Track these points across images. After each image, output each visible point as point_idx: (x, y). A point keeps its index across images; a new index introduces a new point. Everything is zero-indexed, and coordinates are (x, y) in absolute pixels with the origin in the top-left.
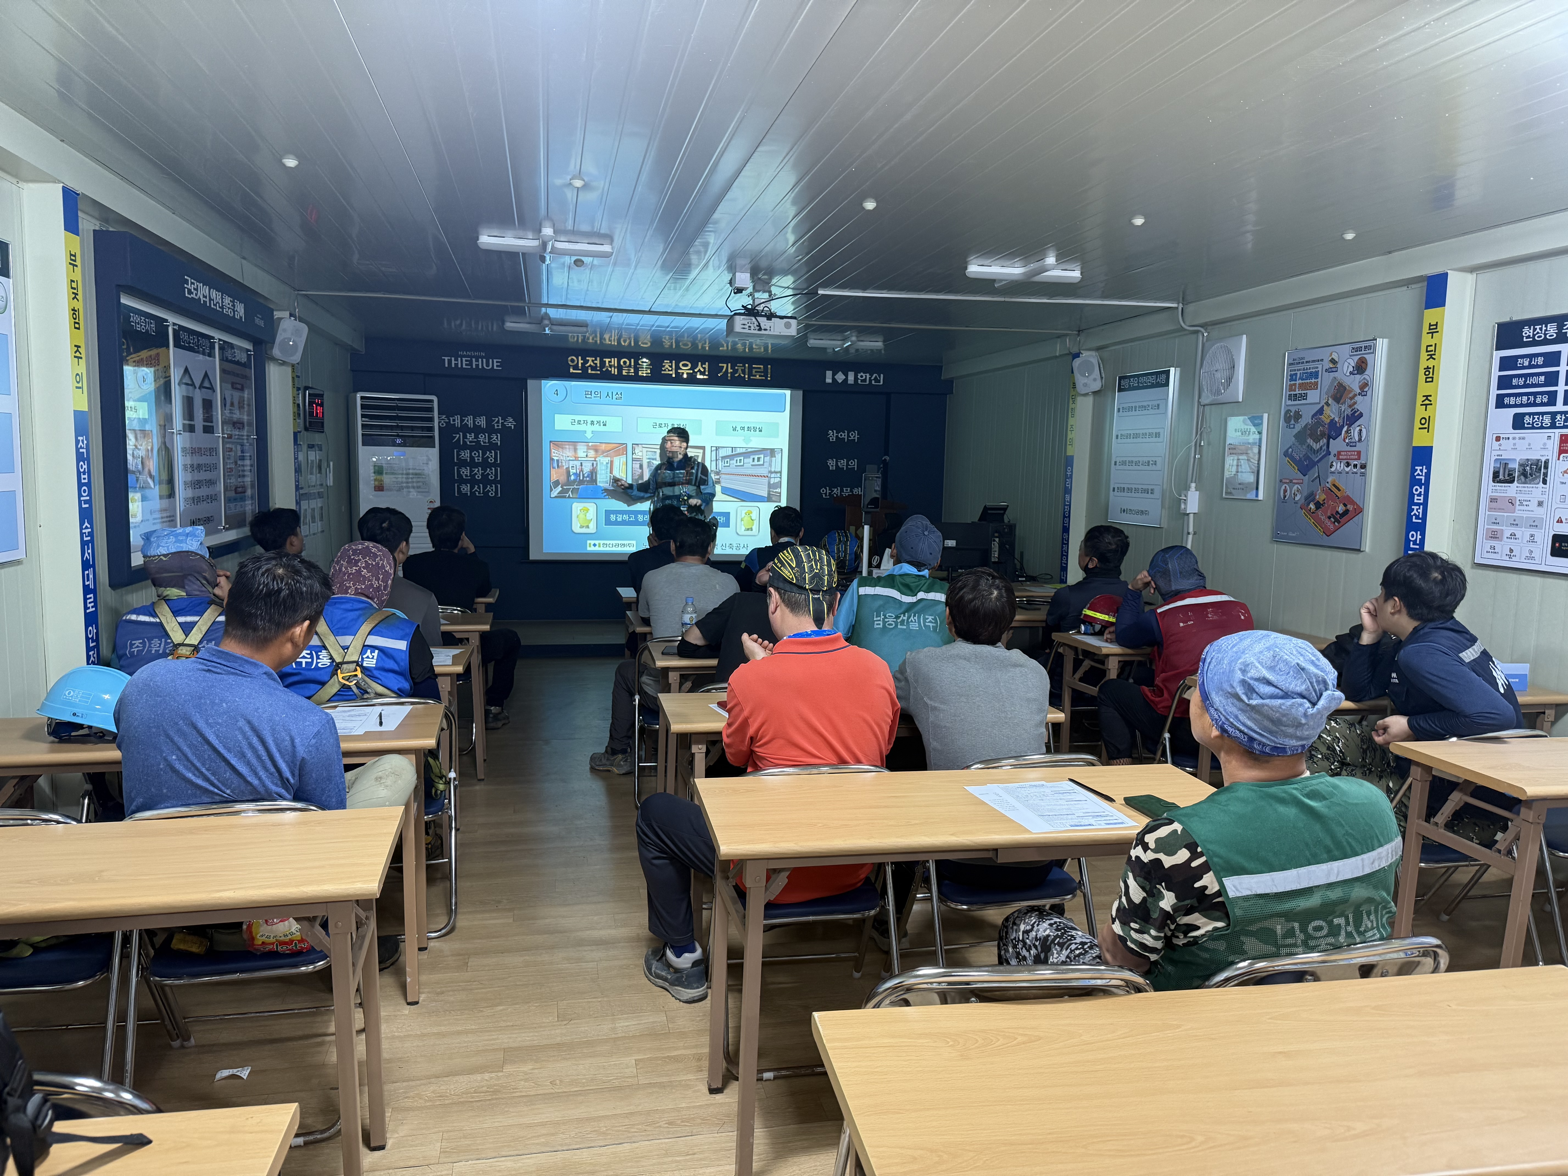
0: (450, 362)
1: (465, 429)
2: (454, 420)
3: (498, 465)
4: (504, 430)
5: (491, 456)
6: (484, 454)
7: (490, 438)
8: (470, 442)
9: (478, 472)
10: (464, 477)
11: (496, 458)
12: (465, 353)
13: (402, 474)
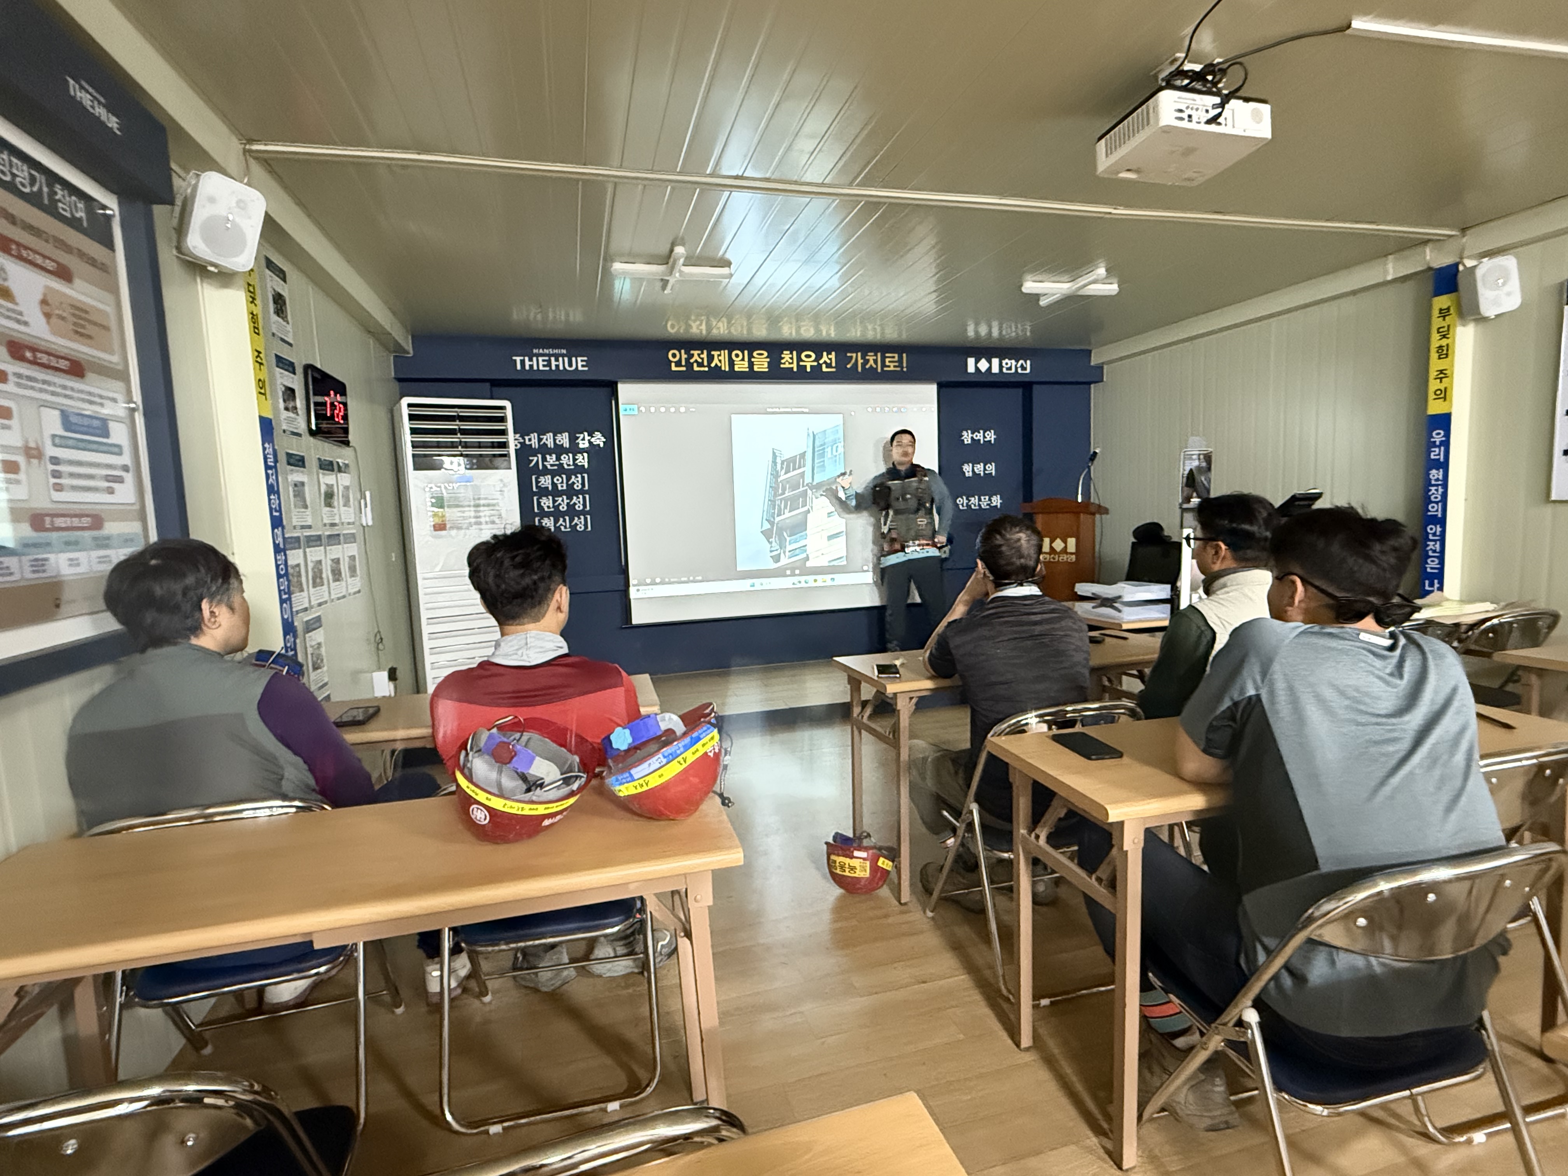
0: (523, 363)
1: (544, 450)
2: (530, 440)
3: (586, 492)
4: (592, 450)
5: (577, 481)
6: (568, 479)
7: (575, 460)
8: (552, 465)
9: (563, 503)
10: (546, 509)
11: (583, 484)
12: (541, 351)
13: (469, 506)
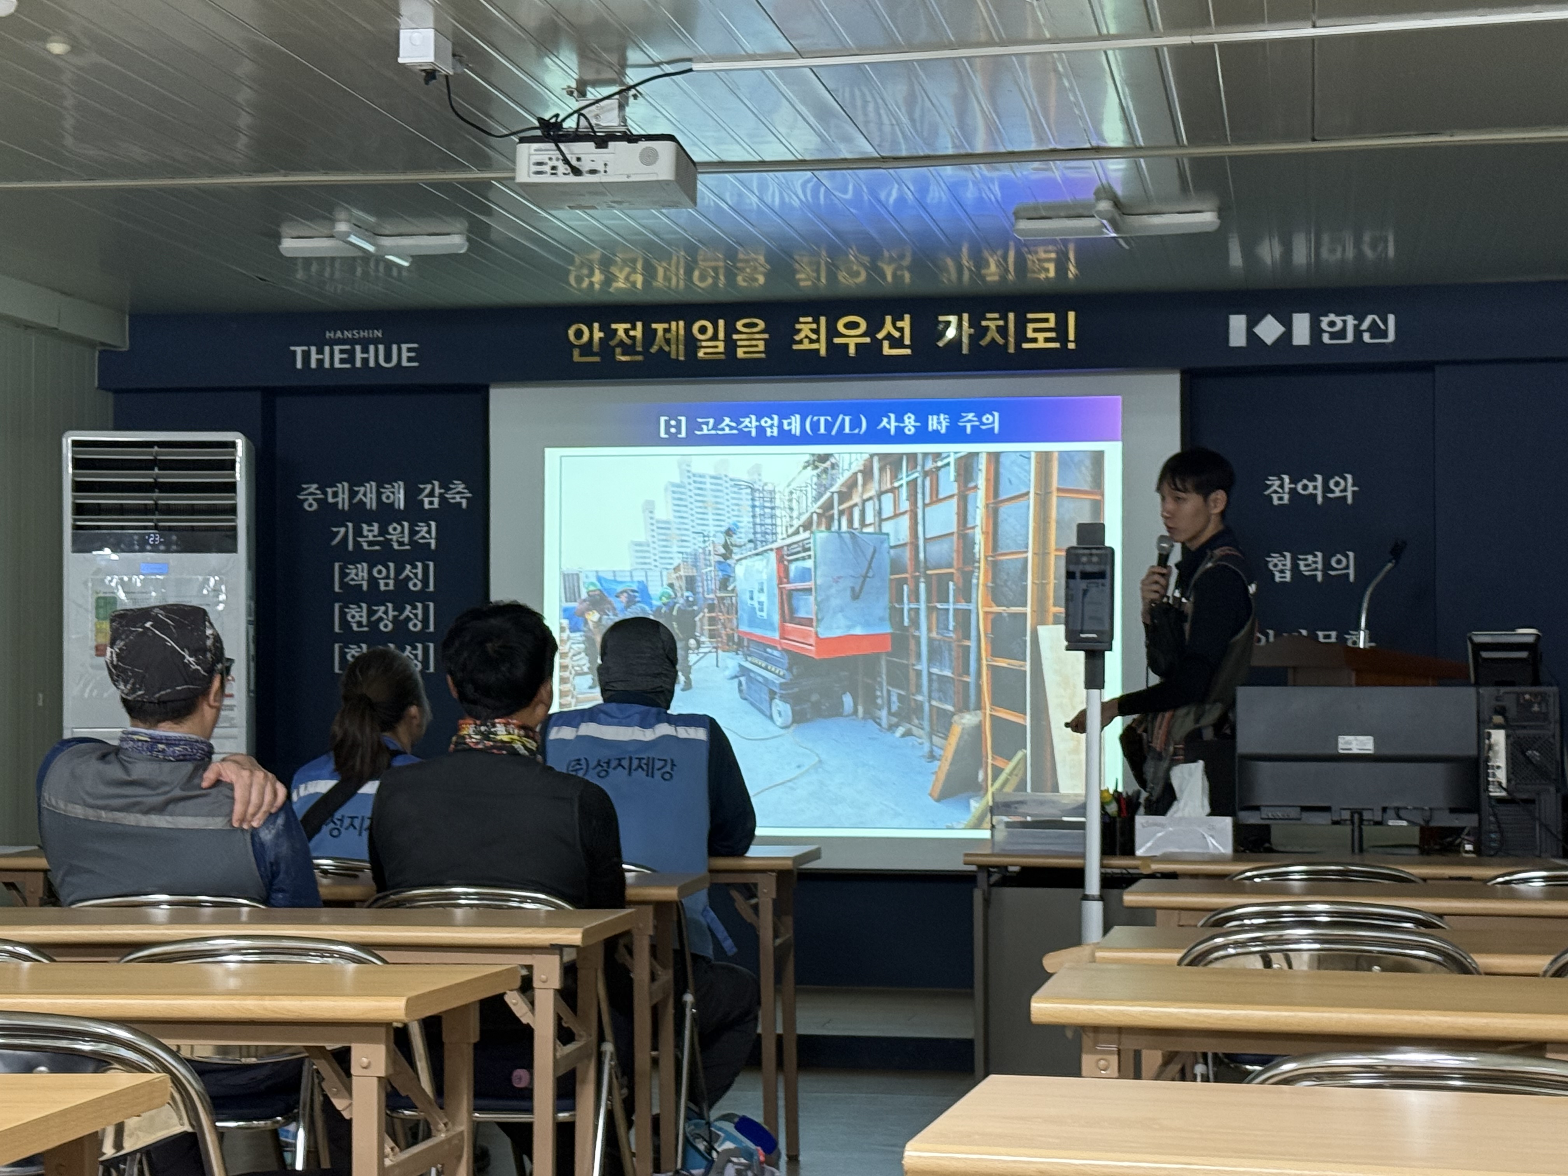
0: (306, 356)
1: (359, 514)
2: (335, 495)
3: (431, 597)
4: (445, 513)
5: (415, 575)
6: (399, 570)
7: (413, 533)
8: (370, 544)
9: (386, 615)
10: (355, 627)
11: (426, 581)
12: (339, 334)
